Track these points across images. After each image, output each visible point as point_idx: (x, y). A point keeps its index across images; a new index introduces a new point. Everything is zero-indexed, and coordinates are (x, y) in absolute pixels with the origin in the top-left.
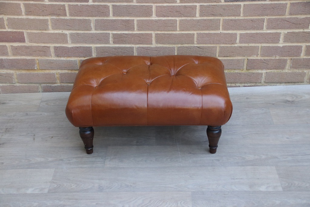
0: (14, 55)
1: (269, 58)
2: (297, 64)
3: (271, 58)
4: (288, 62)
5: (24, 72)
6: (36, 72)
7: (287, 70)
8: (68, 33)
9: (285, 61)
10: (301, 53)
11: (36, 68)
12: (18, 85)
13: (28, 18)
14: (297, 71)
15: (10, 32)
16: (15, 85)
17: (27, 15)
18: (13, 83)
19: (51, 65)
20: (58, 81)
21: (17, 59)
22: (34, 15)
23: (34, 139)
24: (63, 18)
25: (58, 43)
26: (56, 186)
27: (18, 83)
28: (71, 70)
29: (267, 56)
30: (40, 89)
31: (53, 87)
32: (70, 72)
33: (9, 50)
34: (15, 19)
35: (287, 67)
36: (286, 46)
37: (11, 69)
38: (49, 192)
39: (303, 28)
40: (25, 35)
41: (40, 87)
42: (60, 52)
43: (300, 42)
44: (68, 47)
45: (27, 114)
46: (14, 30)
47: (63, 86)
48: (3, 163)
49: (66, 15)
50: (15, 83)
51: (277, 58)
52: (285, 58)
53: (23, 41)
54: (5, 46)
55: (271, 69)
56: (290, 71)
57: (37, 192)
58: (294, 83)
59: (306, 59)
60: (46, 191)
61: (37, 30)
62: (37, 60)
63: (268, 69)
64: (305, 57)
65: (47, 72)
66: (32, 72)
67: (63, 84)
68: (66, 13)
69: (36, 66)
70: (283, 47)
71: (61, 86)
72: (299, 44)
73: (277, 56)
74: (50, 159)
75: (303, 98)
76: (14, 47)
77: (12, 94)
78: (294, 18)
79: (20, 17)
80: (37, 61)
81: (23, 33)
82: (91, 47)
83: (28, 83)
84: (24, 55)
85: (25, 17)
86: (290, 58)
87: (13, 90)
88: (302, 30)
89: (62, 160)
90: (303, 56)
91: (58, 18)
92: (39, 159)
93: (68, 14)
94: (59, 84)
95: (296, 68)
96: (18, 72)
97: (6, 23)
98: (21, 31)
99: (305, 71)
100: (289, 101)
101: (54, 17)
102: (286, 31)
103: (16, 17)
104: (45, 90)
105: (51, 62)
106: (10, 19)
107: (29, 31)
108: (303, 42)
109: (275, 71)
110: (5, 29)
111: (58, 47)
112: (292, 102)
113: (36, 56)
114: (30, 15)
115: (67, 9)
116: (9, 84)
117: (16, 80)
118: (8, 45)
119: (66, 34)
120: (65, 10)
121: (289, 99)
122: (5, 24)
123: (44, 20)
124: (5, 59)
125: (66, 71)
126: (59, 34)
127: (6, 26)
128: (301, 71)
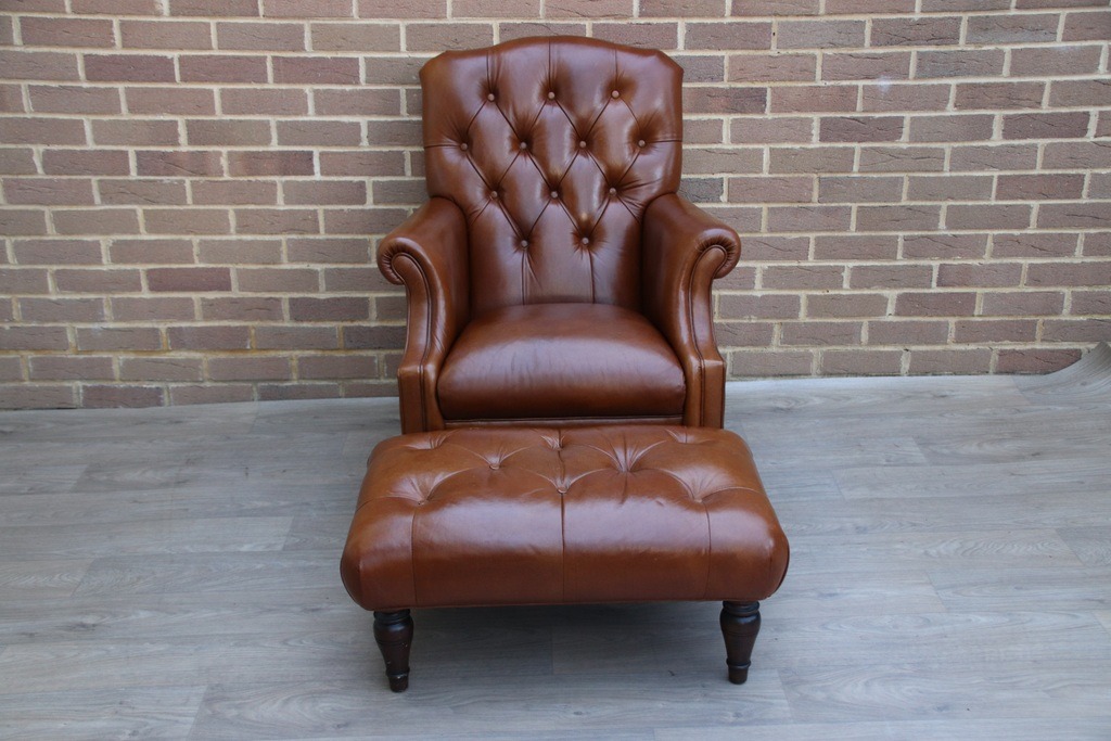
0: (206, 318)
1: (737, 321)
2: (794, 335)
3: (741, 321)
4: (776, 329)
5: (222, 356)
6: (249, 355)
7: (775, 347)
8: (319, 269)
9: (770, 328)
10: (799, 310)
11: (248, 347)
12: (208, 384)
13: (240, 240)
14: (794, 349)
15: (203, 268)
16: (202, 385)
17: (239, 232)
18: (197, 381)
19: (282, 339)
20: (295, 376)
21: (210, 327)
22: (254, 233)
23: (247, 474)
24: (311, 237)
25: (298, 291)
26: (298, 540)
27: (210, 380)
28: (323, 350)
29: (734, 317)
30: (256, 395)
31: (282, 388)
32: (319, 353)
33: (197, 307)
34: (213, 241)
35: (775, 340)
36: (767, 296)
37: (197, 351)
38: (284, 549)
39: (797, 259)
40: (233, 275)
41: (254, 389)
42: (301, 310)
43: (795, 288)
44: (319, 300)
45: (229, 438)
46: (211, 266)
47: (305, 387)
48: (187, 510)
49: (318, 232)
50: (202, 382)
51: (753, 321)
52: (769, 321)
53: (226, 287)
54: (190, 299)
55: (743, 346)
56: (781, 350)
57: (260, 549)
58: (793, 376)
59: (810, 324)
60: (279, 548)
61: (257, 263)
62: (254, 328)
63: (738, 346)
64: (808, 320)
65: (272, 354)
66: (240, 356)
67: (304, 383)
68: (318, 227)
69: (249, 341)
70: (763, 297)
71: (299, 387)
72: (794, 293)
73: (753, 317)
74: (282, 503)
75: (811, 403)
76: (208, 300)
77: (196, 406)
78: (779, 238)
79: (224, 238)
80: (253, 332)
81: (227, 271)
82: (367, 298)
83: (230, 381)
84: (226, 319)
85: (234, 237)
86: (779, 321)
87: (198, 397)
88: (795, 264)
89: (307, 504)
90: (803, 317)
91: (300, 237)
92: (260, 504)
93: (322, 229)
94: (295, 383)
95: (791, 343)
96: (211, 356)
97: (196, 250)
98: (224, 266)
99: (811, 350)
100: (782, 409)
101: (294, 236)
102: (766, 265)
103: (217, 238)
104: (266, 396)
105: (280, 333)
106: (205, 241)
107: (241, 266)
108: (801, 288)
109: (752, 349)
110: (193, 262)
111: (297, 299)
112: (789, 410)
113: (250, 320)
114: (246, 233)
115: (321, 218)
116: (189, 384)
117: (206, 375)
118: (195, 296)
119: (316, 272)
120: (316, 221)
121: (781, 405)
122: (195, 254)
123: (272, 242)
124: (186, 328)
125: (312, 353)
126: (302, 271)
127: (196, 258)
128: (802, 350)
